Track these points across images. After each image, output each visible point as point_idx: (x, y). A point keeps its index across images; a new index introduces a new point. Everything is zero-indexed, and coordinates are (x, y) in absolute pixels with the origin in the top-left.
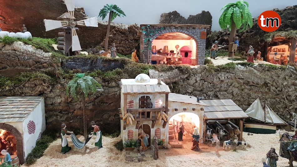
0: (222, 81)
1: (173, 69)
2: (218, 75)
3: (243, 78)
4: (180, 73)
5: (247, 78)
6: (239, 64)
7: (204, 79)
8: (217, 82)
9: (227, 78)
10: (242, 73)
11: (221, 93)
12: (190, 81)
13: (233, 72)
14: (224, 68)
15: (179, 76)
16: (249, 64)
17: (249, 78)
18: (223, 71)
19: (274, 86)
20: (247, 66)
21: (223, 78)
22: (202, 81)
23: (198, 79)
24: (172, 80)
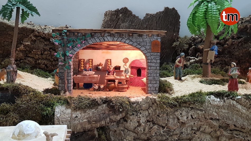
0: (182, 123)
1: (99, 105)
2: (176, 113)
3: (218, 118)
5: (225, 118)
6: (211, 93)
7: (153, 121)
8: (175, 125)
9: (192, 117)
10: (217, 110)
12: (128, 124)
13: (202, 108)
14: (185, 102)
15: (107, 118)
16: (229, 95)
17: (228, 118)
18: (185, 107)
20: (225, 98)
21: (185, 117)
22: (149, 123)
23: (143, 120)
24: (94, 125)
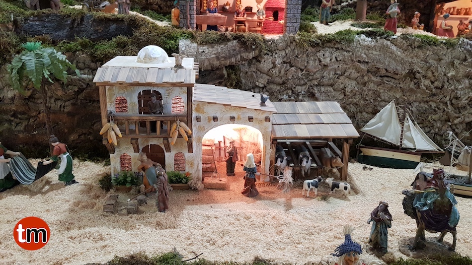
0: (325, 65)
1: (229, 40)
2: (318, 54)
3: (367, 60)
4: (242, 47)
5: (375, 61)
6: (363, 33)
7: (290, 62)
8: (315, 68)
9: (337, 60)
10: (367, 52)
11: (323, 89)
12: (261, 65)
13: (349, 49)
14: (330, 41)
15: (237, 54)
16: (383, 34)
17: (379, 61)
18: (329, 47)
19: (429, 78)
20: (378, 38)
21: (328, 60)
22: (285, 65)
23: (278, 61)
24: (223, 62)
